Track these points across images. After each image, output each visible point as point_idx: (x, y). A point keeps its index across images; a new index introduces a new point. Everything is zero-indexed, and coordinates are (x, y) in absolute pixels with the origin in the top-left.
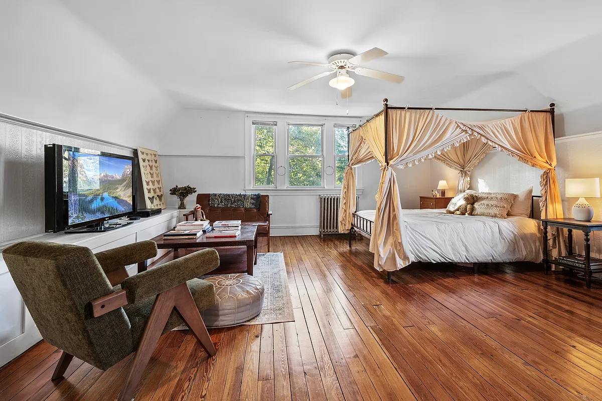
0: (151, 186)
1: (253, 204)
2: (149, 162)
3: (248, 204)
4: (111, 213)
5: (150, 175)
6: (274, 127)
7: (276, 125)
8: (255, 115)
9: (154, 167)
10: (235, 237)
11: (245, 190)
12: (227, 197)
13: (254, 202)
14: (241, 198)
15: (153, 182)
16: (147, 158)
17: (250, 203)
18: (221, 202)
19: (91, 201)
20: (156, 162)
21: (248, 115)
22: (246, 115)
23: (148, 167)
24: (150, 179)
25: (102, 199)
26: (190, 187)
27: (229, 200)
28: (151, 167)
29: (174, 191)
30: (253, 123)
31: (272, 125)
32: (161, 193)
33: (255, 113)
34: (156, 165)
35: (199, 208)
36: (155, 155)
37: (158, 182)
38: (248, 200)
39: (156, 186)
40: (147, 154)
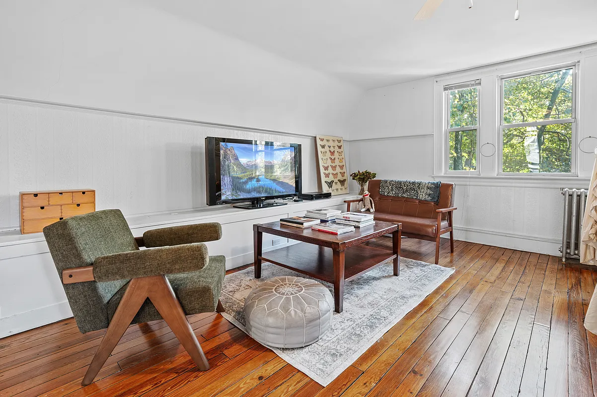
0: (330, 170)
1: (429, 195)
2: (330, 148)
3: (423, 195)
4: (269, 193)
5: (329, 161)
6: (478, 87)
7: (480, 84)
8: (448, 77)
9: (336, 152)
10: (336, 234)
11: (433, 177)
12: (399, 185)
13: (431, 192)
14: (415, 187)
15: (334, 168)
16: (327, 144)
17: (426, 194)
18: (392, 190)
19: (246, 183)
20: (340, 147)
21: (438, 79)
22: (435, 80)
23: (328, 152)
24: (329, 163)
25: (258, 180)
26: (368, 173)
27: (400, 188)
28: (332, 153)
29: (354, 176)
30: (445, 89)
31: (473, 85)
32: (344, 178)
33: (448, 74)
34: (340, 150)
35: (367, 195)
36: (339, 141)
37: (342, 167)
38: (423, 190)
39: (338, 170)
40: (328, 141)
